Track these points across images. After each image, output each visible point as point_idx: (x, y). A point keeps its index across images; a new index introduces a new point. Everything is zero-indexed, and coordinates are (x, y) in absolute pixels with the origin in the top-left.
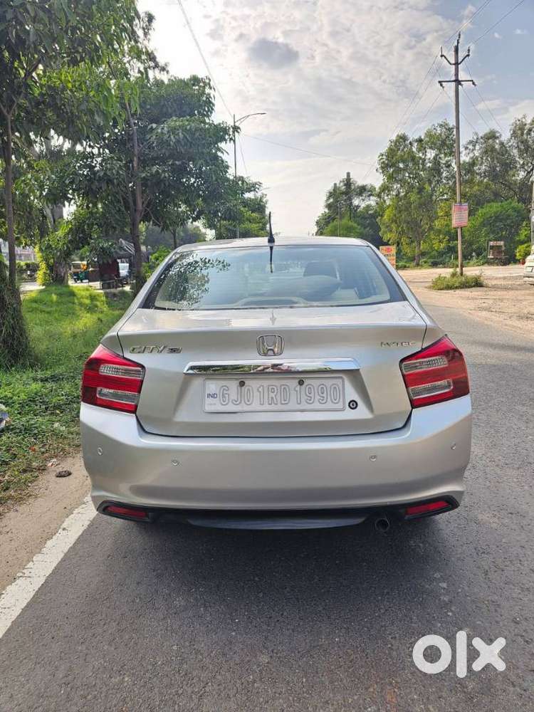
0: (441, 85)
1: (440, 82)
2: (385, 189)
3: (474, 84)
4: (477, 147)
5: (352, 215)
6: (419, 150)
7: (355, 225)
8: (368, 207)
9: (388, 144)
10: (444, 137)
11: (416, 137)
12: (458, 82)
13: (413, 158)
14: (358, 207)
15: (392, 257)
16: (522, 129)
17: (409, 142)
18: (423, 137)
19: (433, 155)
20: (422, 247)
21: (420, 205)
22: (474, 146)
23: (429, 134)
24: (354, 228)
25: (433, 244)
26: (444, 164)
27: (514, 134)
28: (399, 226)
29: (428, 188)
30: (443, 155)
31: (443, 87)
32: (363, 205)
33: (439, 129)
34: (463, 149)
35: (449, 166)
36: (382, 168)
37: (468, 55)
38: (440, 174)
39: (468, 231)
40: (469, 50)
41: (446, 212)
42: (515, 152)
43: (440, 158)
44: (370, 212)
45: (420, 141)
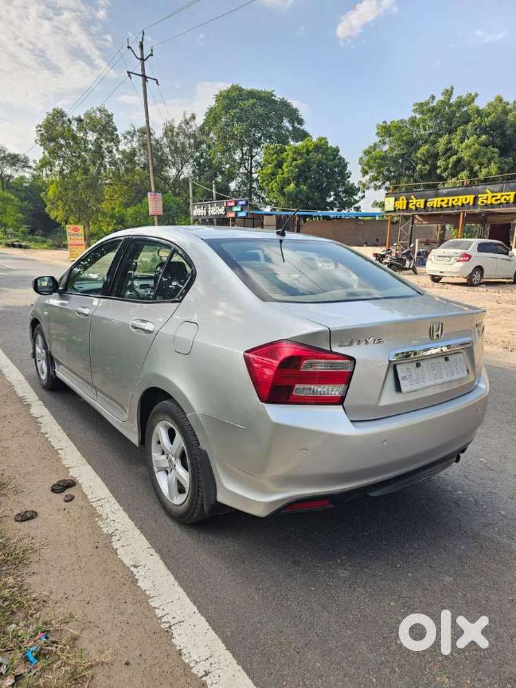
0: (130, 76)
1: (128, 72)
2: (45, 163)
3: (157, 83)
4: (135, 139)
5: (5, 185)
6: (80, 129)
7: (13, 197)
8: (22, 178)
9: (45, 116)
10: (104, 122)
11: (76, 116)
12: (145, 77)
13: (74, 138)
14: (10, 177)
15: (80, 238)
16: (172, 131)
17: (67, 118)
18: (82, 117)
19: (95, 138)
20: (91, 228)
21: (88, 186)
22: (132, 137)
23: (88, 115)
24: (12, 201)
25: (102, 226)
26: (106, 149)
27: (166, 134)
28: (65, 204)
29: (93, 170)
30: (103, 140)
31: (131, 78)
32: (16, 176)
33: (98, 113)
34: (123, 138)
35: (111, 152)
36: (42, 140)
37: (151, 55)
38: (103, 157)
39: (131, 217)
40: (152, 50)
41: (111, 196)
42: (167, 150)
43: (101, 142)
44: (25, 185)
45: (80, 120)
